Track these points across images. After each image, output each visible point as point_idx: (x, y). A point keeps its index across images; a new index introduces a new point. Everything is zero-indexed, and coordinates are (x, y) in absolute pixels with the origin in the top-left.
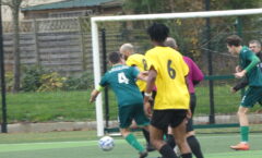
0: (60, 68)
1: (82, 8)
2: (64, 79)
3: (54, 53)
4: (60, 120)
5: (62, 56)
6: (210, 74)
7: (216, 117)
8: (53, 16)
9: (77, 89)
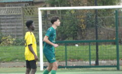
0: (11, 34)
1: (23, 2)
2: (14, 39)
3: (8, 26)
4: (17, 61)
5: (13, 27)
6: (97, 39)
7: (99, 62)
8: (8, 6)
9: (21, 45)
